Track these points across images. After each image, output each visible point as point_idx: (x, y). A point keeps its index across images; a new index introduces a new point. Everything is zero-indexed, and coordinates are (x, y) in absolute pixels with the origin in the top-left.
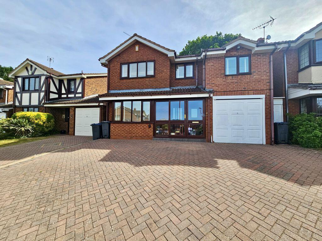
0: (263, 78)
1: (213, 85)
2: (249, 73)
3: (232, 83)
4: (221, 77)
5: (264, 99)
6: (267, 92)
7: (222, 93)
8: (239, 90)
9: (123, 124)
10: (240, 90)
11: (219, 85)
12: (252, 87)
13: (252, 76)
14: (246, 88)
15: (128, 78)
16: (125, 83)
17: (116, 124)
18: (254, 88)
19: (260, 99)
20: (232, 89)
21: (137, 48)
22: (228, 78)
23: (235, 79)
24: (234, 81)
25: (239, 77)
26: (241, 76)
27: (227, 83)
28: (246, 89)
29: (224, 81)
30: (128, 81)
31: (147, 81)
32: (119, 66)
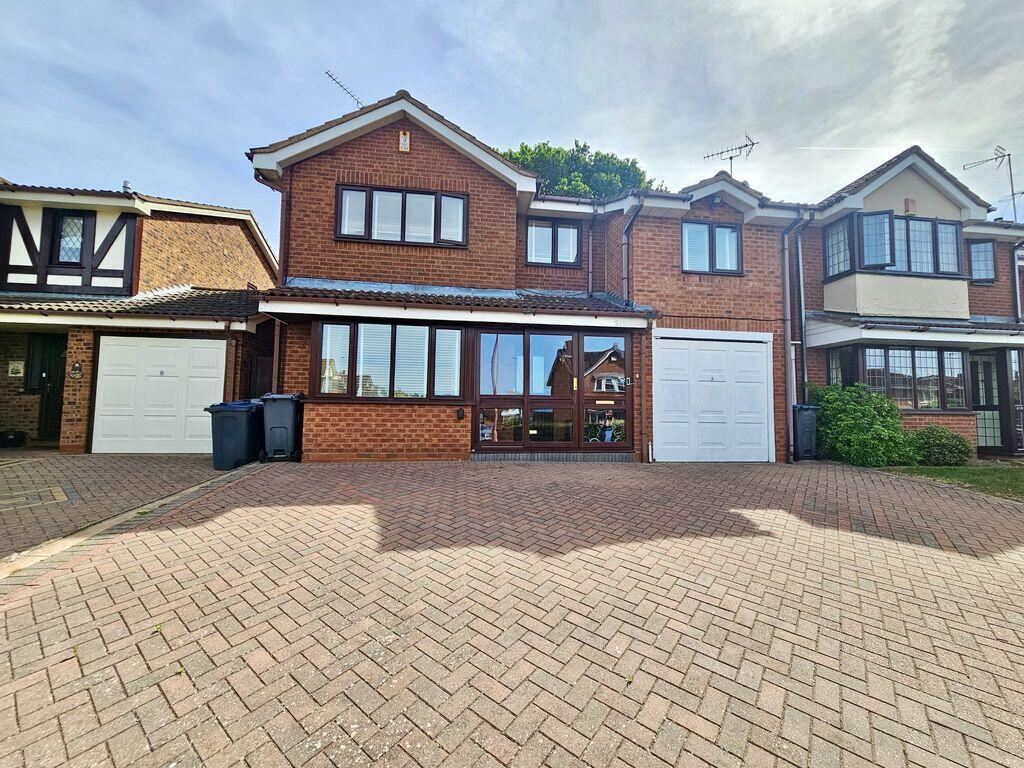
0: (767, 289)
1: (653, 295)
2: (738, 274)
3: (699, 293)
4: (673, 275)
5: (770, 345)
6: (777, 327)
7: (674, 321)
8: (716, 315)
9: (357, 407)
10: (719, 315)
11: (667, 296)
12: (744, 309)
13: (744, 280)
14: (730, 312)
15: (365, 240)
16: (353, 257)
17: (327, 406)
18: (751, 313)
19: (761, 342)
20: (700, 311)
21: (404, 143)
22: (691, 279)
23: (707, 286)
24: (703, 289)
25: (717, 279)
26: (719, 278)
27: (688, 293)
28: (732, 316)
29: (681, 288)
30: (368, 250)
31: (438, 258)
32: (332, 192)
